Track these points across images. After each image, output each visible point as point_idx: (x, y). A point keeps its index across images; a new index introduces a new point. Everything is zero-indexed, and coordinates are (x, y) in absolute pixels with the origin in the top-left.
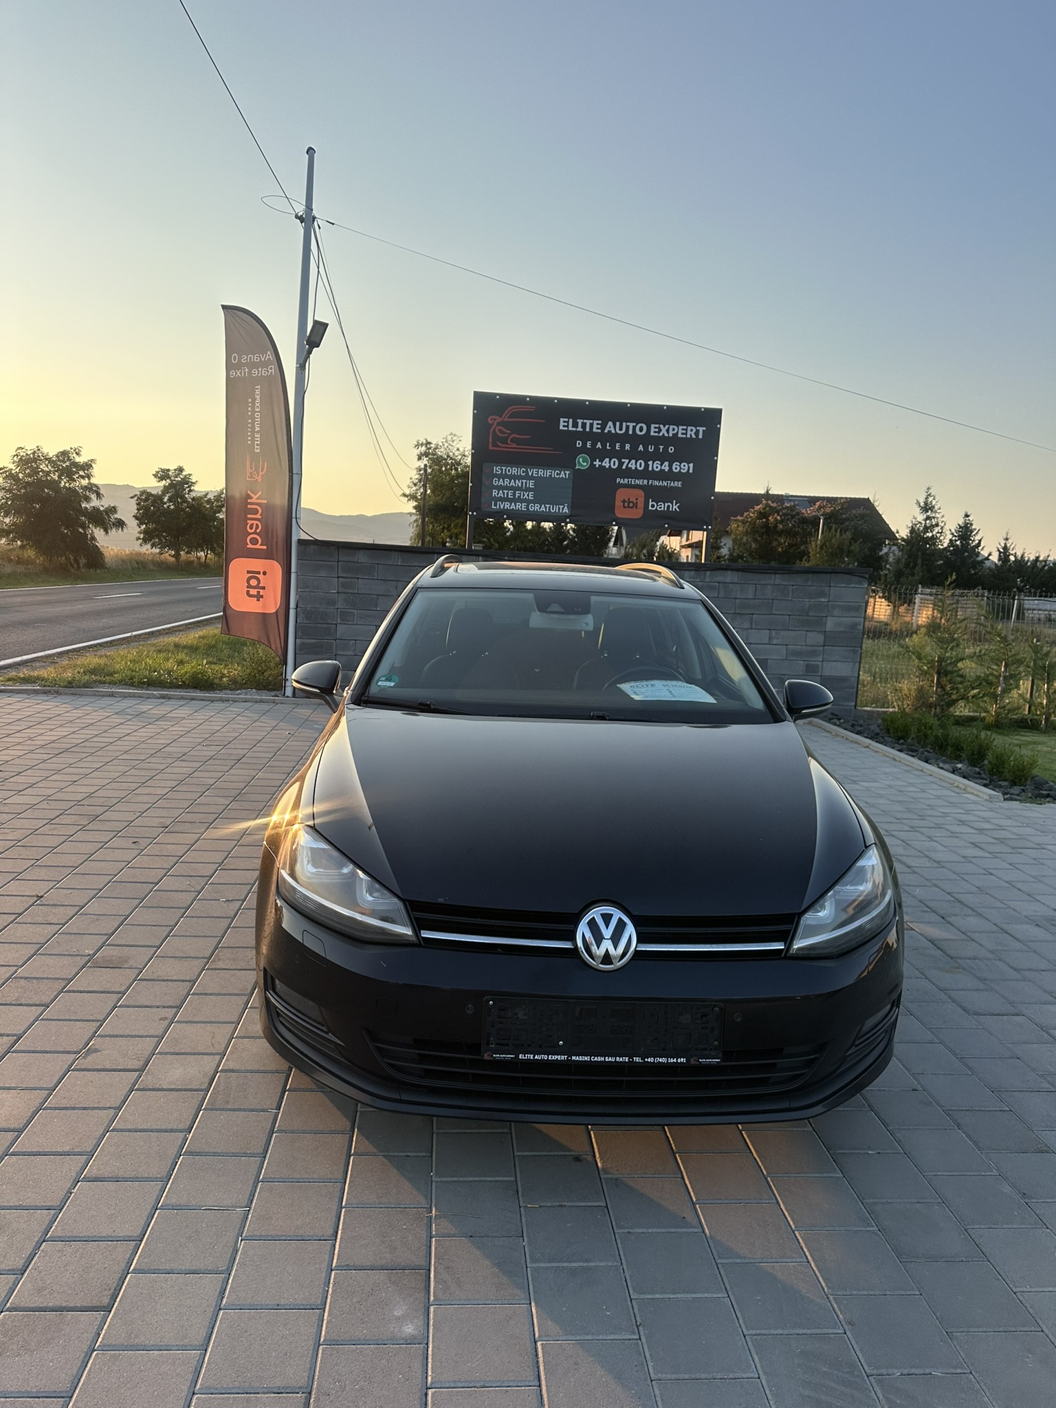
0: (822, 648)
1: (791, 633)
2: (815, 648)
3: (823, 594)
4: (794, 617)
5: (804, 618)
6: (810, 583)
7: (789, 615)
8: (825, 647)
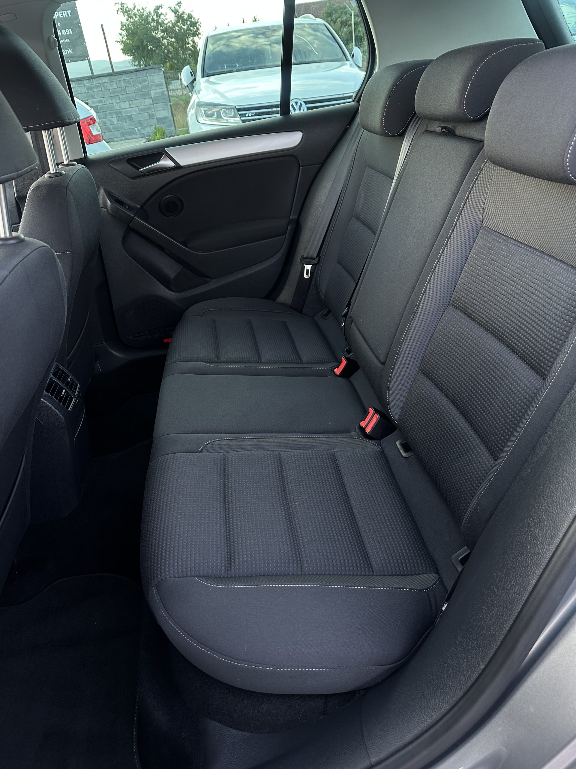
0: (152, 106)
1: (138, 101)
2: (149, 106)
3: (146, 81)
4: (137, 93)
5: (140, 93)
6: (138, 76)
7: (135, 93)
8: (154, 105)
